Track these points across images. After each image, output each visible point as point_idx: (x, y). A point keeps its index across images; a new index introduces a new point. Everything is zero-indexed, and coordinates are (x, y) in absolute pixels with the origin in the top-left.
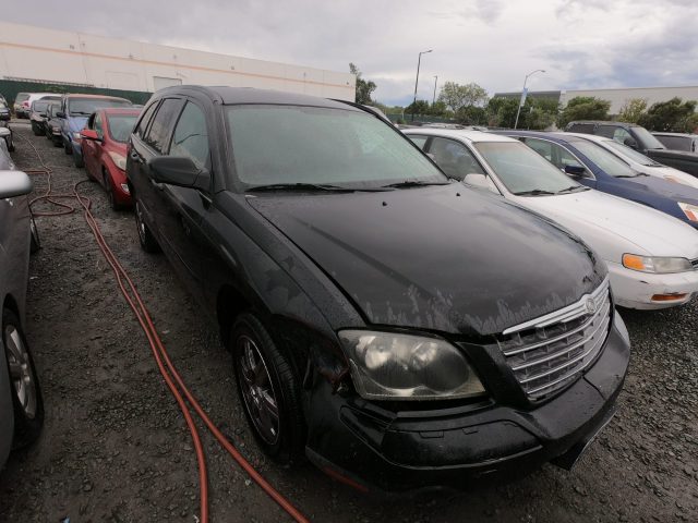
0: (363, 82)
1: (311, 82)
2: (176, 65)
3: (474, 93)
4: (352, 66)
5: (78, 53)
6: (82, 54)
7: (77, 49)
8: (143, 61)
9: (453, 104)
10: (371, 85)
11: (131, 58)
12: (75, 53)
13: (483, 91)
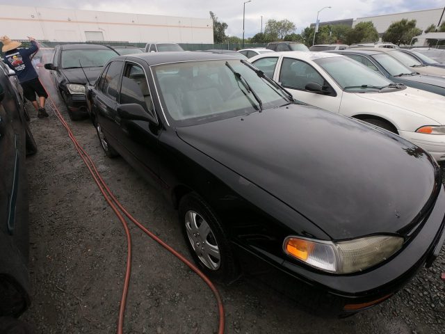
0: (219, 23)
1: (184, 27)
2: (97, 23)
3: (286, 26)
4: (212, 14)
5: (37, 20)
6: (40, 20)
7: (36, 18)
8: (77, 22)
10: (224, 25)
11: (69, 20)
12: (35, 20)
13: (292, 24)
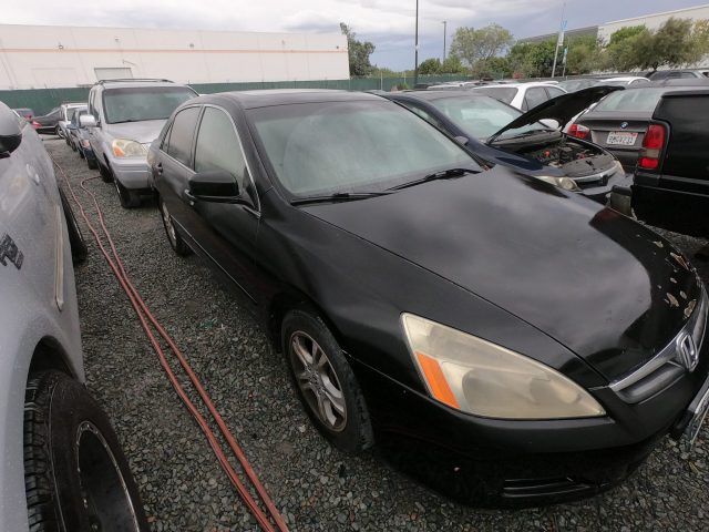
0: (358, 44)
1: (292, 52)
2: (120, 51)
3: (496, 38)
4: (343, 27)
8: (78, 51)
9: (470, 57)
10: (368, 48)
11: (61, 48)
13: (506, 33)
